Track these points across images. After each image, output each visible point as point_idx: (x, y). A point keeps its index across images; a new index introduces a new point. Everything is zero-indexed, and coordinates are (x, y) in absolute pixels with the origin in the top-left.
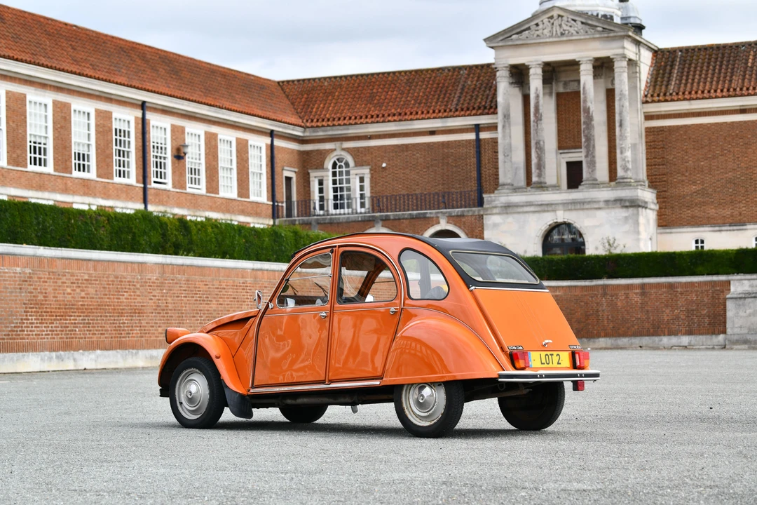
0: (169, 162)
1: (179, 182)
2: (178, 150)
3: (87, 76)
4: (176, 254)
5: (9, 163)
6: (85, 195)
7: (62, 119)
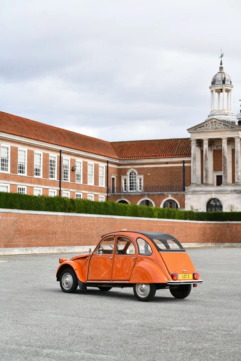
0: (69, 172)
1: (73, 180)
2: (73, 168)
4: (69, 212)
5: (11, 172)
6: (38, 184)
7: (31, 156)
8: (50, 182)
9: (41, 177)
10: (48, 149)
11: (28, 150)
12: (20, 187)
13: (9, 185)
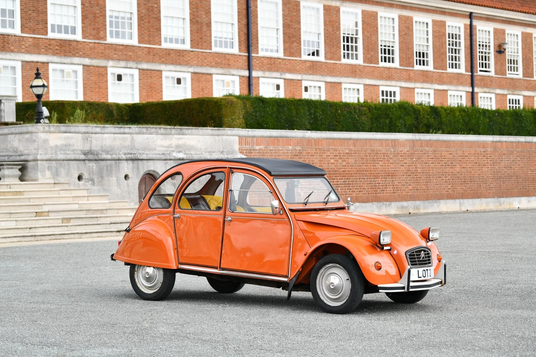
0: (492, 56)
1: (500, 70)
2: (500, 46)
5: (364, 62)
6: (424, 82)
7: (406, 29)
8: (450, 77)
9: (430, 67)
10: (443, 12)
11: (400, 17)
12: (385, 89)
13: (361, 88)
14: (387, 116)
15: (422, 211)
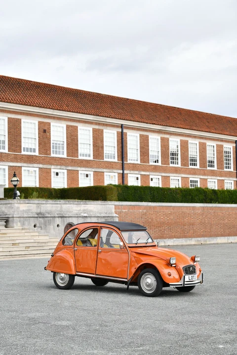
3: (212, 133)
4: (210, 203)
5: (181, 165)
6: (212, 176)
7: (203, 149)
8: (226, 173)
9: (215, 168)
10: (222, 140)
11: (200, 143)
12: (192, 179)
13: (180, 179)
14: (190, 195)
15: (208, 243)
